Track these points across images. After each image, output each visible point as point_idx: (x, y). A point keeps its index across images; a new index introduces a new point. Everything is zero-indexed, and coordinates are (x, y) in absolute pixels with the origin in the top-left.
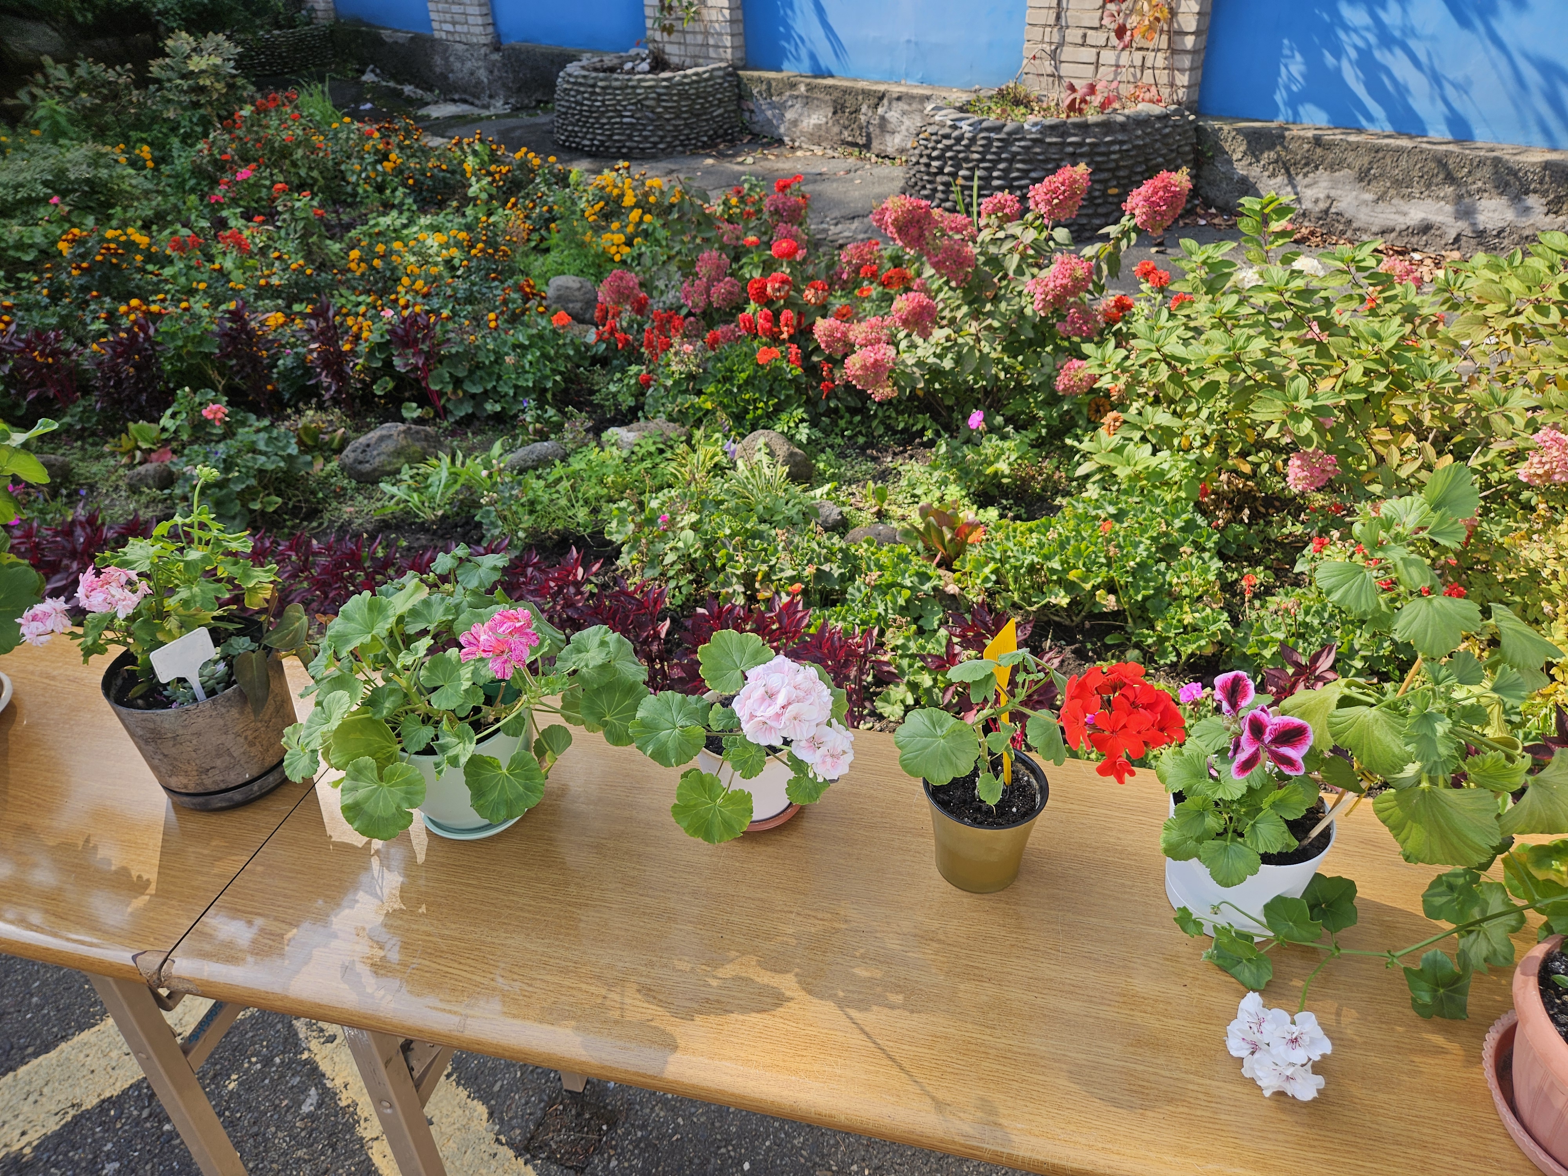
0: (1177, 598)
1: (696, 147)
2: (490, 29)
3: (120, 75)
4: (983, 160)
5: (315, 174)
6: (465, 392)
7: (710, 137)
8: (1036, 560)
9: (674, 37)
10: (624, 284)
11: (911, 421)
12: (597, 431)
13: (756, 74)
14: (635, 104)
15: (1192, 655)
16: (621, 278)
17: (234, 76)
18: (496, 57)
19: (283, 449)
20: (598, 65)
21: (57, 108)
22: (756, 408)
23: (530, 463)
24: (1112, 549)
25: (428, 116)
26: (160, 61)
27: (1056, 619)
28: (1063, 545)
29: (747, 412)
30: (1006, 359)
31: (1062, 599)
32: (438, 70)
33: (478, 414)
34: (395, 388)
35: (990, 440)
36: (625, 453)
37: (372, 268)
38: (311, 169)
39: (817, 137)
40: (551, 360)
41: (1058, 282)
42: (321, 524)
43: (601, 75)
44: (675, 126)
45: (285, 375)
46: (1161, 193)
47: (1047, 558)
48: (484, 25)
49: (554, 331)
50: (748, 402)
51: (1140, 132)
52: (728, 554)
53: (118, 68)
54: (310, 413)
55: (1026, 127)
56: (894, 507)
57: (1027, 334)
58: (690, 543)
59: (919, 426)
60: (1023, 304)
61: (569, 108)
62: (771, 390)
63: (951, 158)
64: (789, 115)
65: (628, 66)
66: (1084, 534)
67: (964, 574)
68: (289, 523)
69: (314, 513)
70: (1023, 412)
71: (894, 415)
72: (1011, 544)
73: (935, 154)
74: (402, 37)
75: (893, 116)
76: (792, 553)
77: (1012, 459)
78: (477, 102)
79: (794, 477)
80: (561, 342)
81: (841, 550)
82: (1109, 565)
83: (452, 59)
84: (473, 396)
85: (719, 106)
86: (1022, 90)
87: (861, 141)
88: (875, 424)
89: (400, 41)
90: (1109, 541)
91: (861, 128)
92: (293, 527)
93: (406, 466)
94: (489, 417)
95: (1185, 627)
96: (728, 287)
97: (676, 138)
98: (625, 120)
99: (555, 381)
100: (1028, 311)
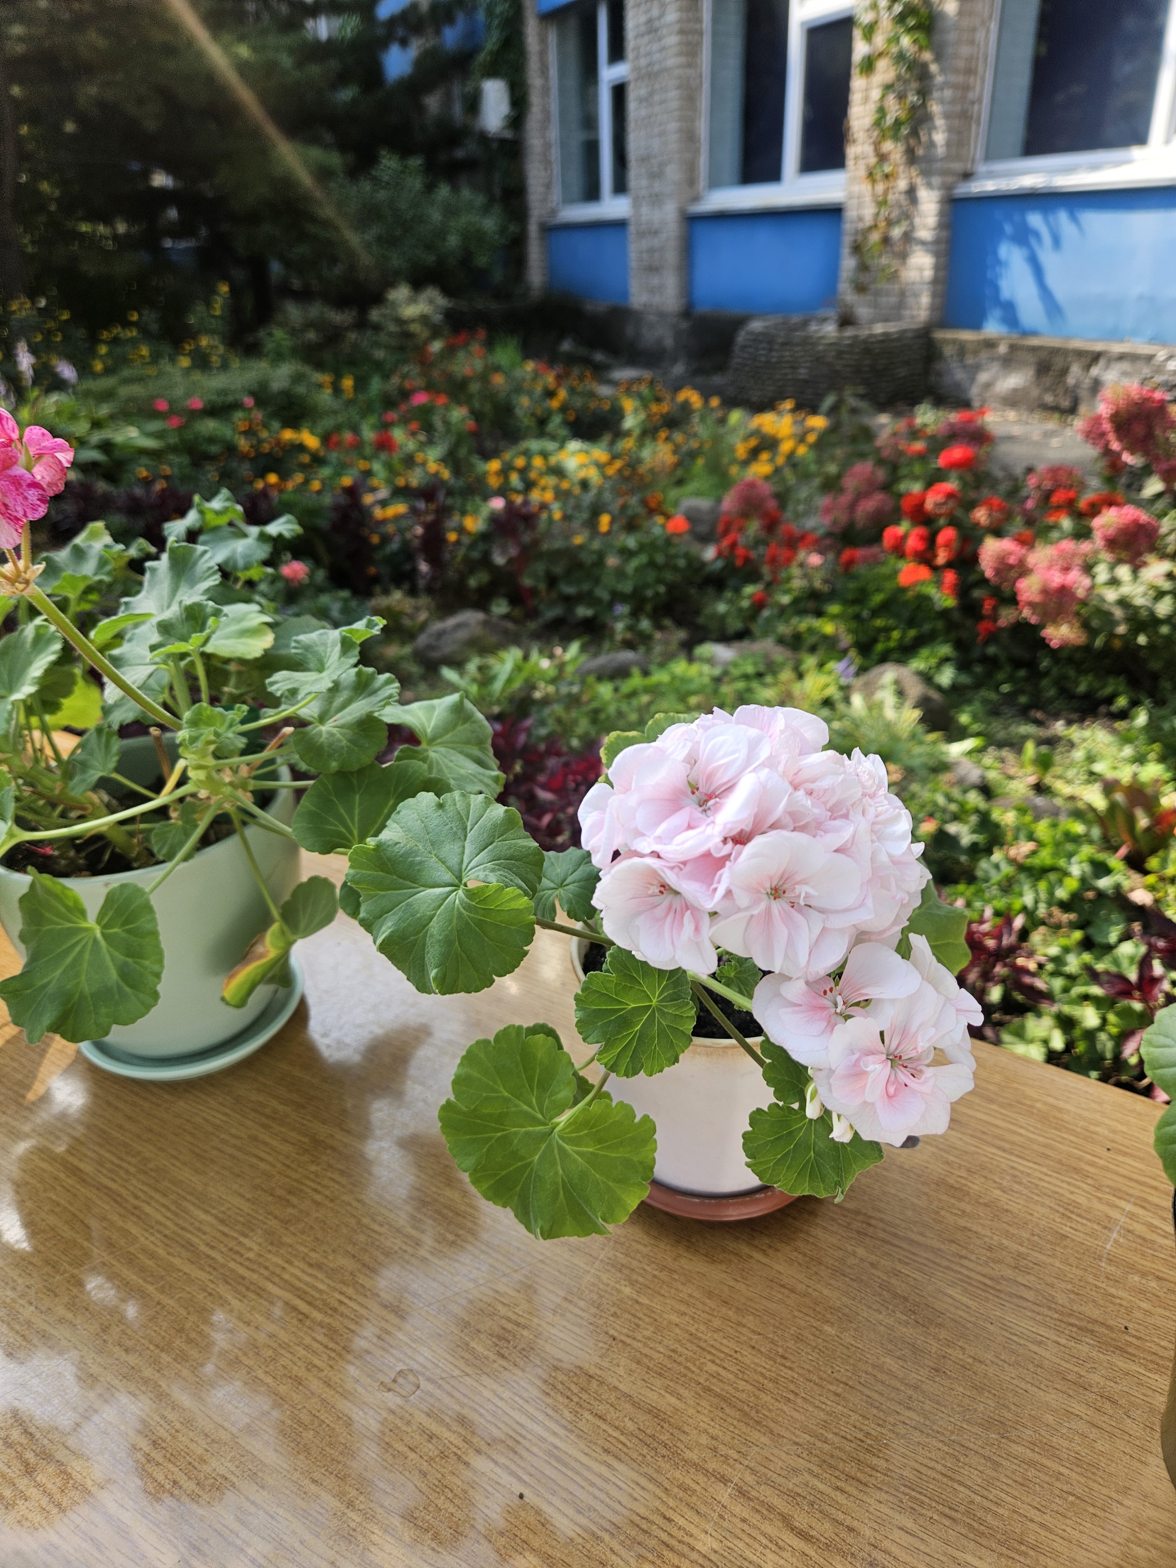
2: (684, 300)
3: (344, 319)
5: (488, 405)
6: (559, 592)
9: (868, 298)
10: (755, 493)
11: (1097, 685)
12: (691, 643)
13: (951, 334)
14: (813, 361)
16: (753, 487)
17: (439, 324)
18: (685, 325)
20: (782, 326)
21: (282, 342)
22: (889, 638)
23: (610, 671)
25: (613, 377)
26: (381, 310)
29: (877, 641)
32: (629, 338)
33: (568, 618)
34: (490, 582)
36: (717, 671)
39: (1012, 401)
40: (659, 569)
43: (782, 333)
45: (390, 560)
48: (679, 297)
49: (668, 541)
54: (397, 595)
56: (1061, 783)
59: (1108, 691)
61: (745, 364)
62: (912, 619)
65: (815, 326)
67: (1162, 880)
71: (1074, 672)
74: (601, 308)
75: (1109, 377)
79: (928, 723)
80: (673, 552)
83: (644, 329)
84: (568, 598)
85: (904, 368)
87: (1066, 405)
91: (1067, 391)
93: (476, 657)
94: (579, 623)
96: (878, 503)
99: (656, 592)
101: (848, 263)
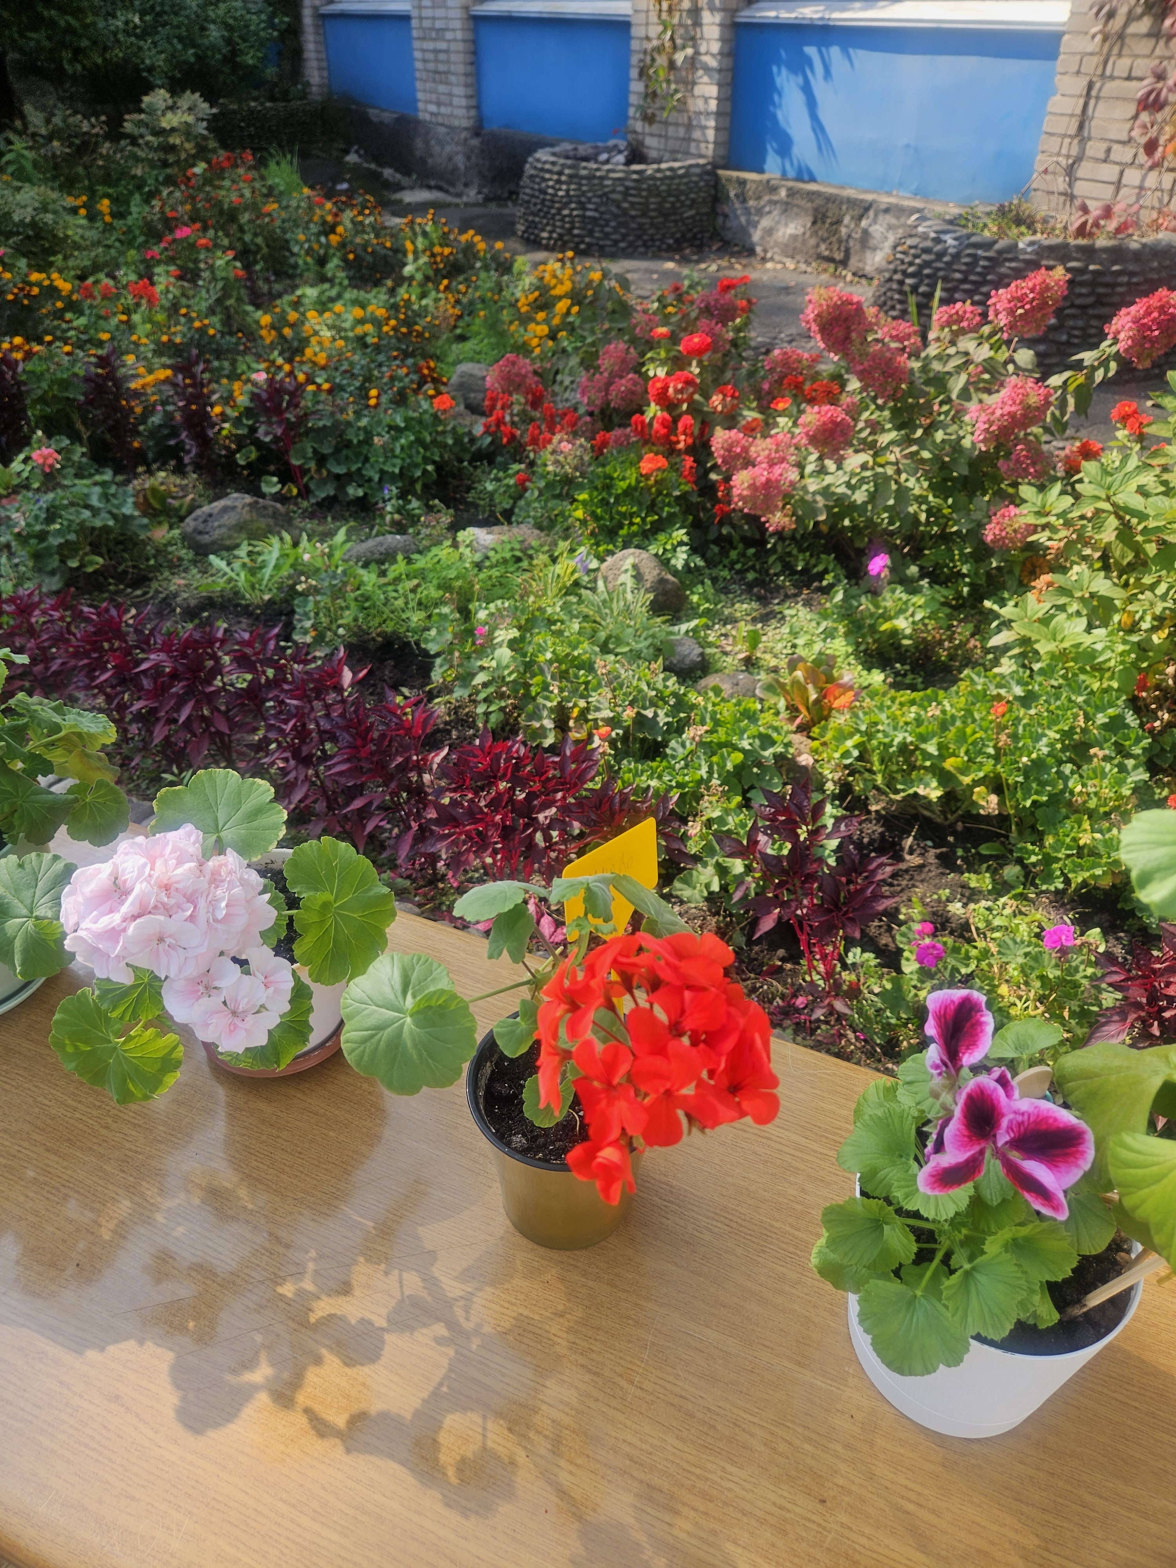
0: (1075, 810)
1: (660, 249)
2: (473, 113)
3: (93, 126)
4: (964, 281)
5: (259, 240)
6: (329, 471)
7: (677, 241)
8: (909, 739)
9: (655, 128)
10: (515, 370)
11: (813, 561)
12: (455, 527)
13: (735, 174)
14: (600, 197)
15: (1085, 884)
16: (514, 363)
17: (205, 138)
18: (475, 142)
19: (118, 507)
20: (571, 154)
21: (26, 153)
22: (631, 524)
23: (377, 556)
24: (1003, 737)
25: (400, 201)
26: (136, 117)
27: (927, 813)
28: (944, 725)
29: (621, 526)
30: (931, 498)
31: (933, 792)
32: (418, 153)
33: (340, 498)
34: (259, 459)
35: (893, 591)
36: (478, 557)
37: (282, 336)
38: (256, 235)
39: (791, 250)
40: (426, 447)
41: (1007, 409)
42: (145, 593)
43: (569, 162)
44: (641, 225)
45: (153, 433)
46: (1155, 314)
47: (924, 738)
48: (468, 108)
49: (435, 416)
50: (623, 515)
51: (1155, 264)
52: (544, 682)
53: (93, 120)
54: (162, 474)
55: (1021, 245)
56: (768, 656)
57: (961, 470)
58: (504, 663)
59: (820, 568)
60: (961, 433)
61: (533, 196)
62: (653, 503)
63: (928, 276)
64: (765, 223)
65: (603, 157)
66: (977, 716)
67: (824, 744)
68: (111, 588)
69: (141, 580)
70: (947, 566)
71: (795, 552)
72: (883, 717)
73: (911, 270)
74: (387, 117)
75: (877, 230)
76: (614, 690)
77: (918, 617)
78: (452, 190)
79: (657, 608)
80: (440, 428)
81: (675, 694)
82: (997, 758)
83: (433, 142)
84: (338, 477)
85: (691, 207)
86: (1027, 208)
87: (839, 256)
88: (772, 559)
89: (386, 121)
90: (1001, 728)
91: (840, 241)
92: (117, 592)
93: (246, 542)
94: (350, 503)
95: (1080, 848)
96: (629, 385)
97: (639, 237)
98: (589, 213)
99: (425, 471)
100: (967, 443)
101: (637, 87)
